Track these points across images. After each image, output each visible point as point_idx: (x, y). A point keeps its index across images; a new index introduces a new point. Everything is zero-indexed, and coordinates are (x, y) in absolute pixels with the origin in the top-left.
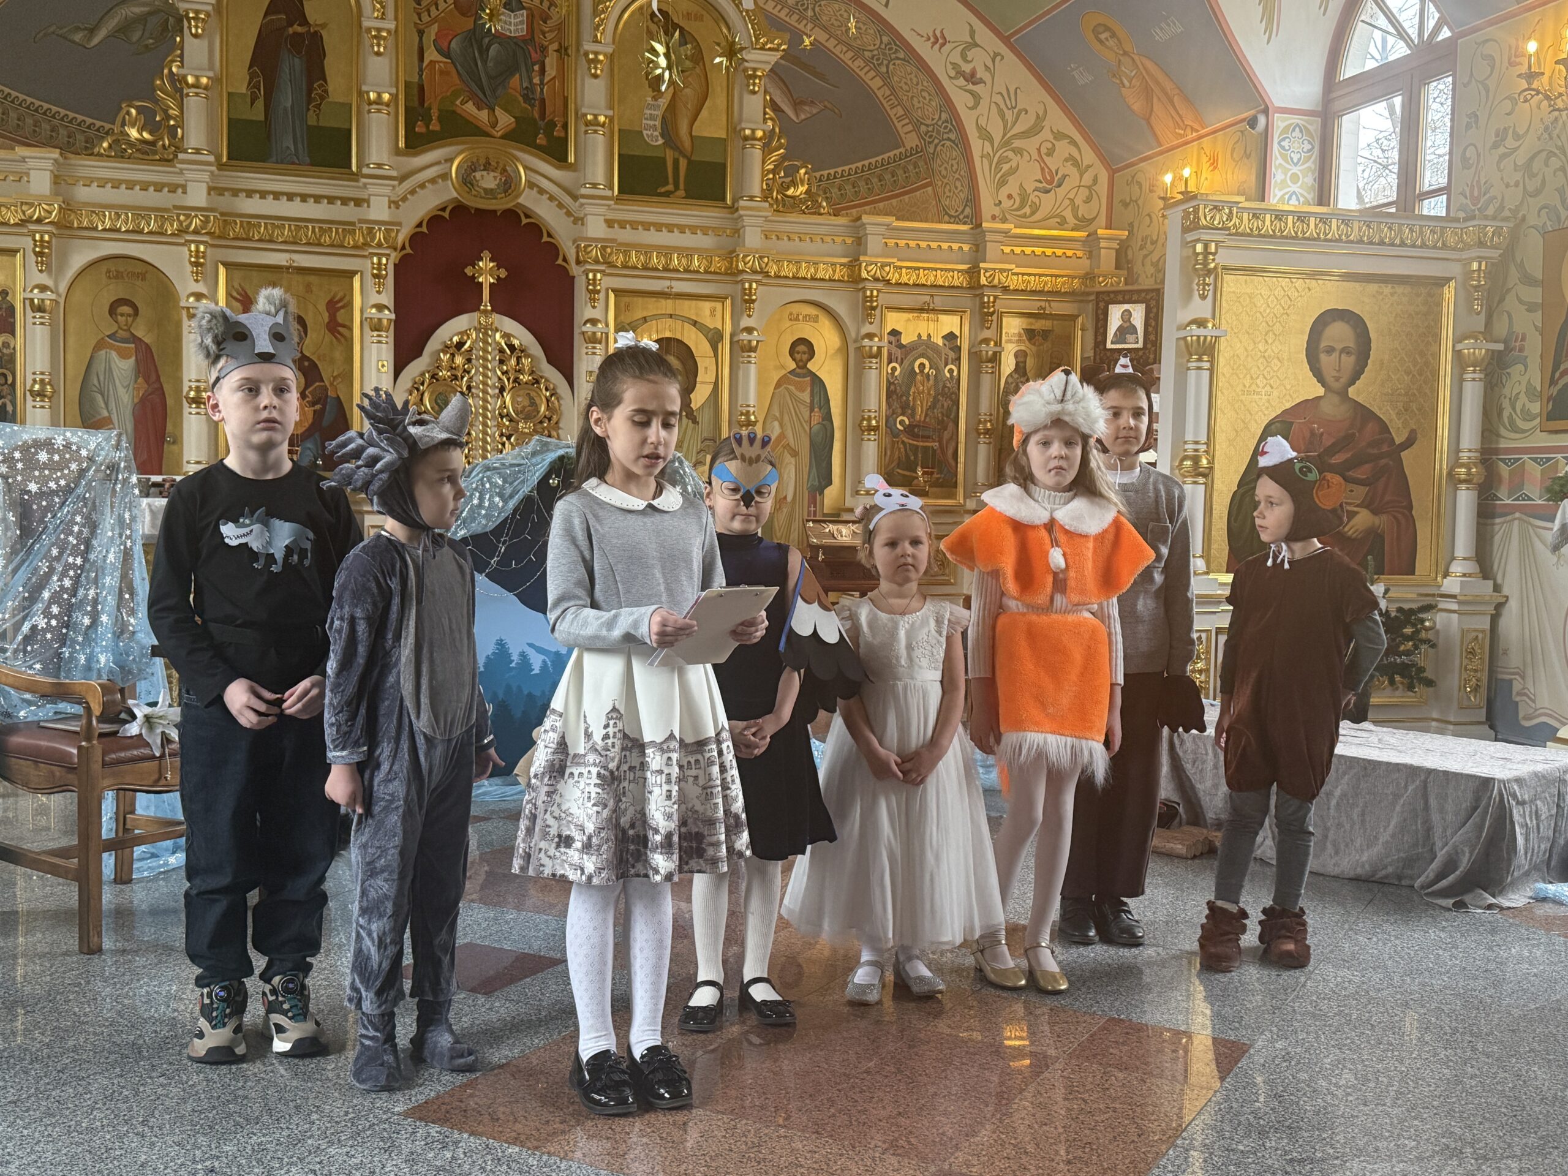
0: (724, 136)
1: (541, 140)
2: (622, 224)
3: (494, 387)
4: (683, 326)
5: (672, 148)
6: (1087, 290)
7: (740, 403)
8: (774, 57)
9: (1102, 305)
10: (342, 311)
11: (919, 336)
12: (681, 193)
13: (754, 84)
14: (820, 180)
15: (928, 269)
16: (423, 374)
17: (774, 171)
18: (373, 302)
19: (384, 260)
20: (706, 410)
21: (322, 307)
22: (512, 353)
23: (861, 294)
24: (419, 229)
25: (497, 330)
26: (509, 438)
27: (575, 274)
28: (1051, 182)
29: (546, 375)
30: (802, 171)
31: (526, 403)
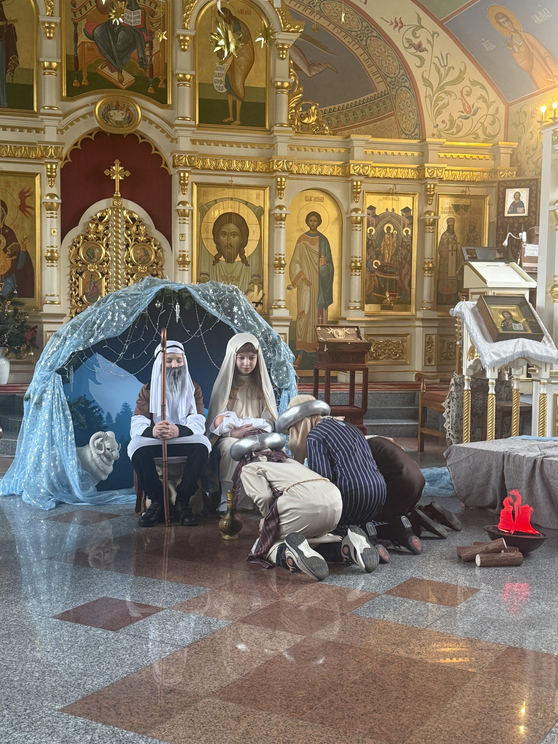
0: (264, 86)
1: (151, 90)
2: (201, 142)
3: (122, 244)
4: (239, 205)
5: (231, 94)
6: (492, 180)
7: (275, 253)
8: (295, 37)
9: (502, 189)
10: (29, 198)
11: (387, 209)
12: (238, 122)
13: (283, 54)
14: (325, 113)
15: (392, 168)
16: (79, 237)
17: (295, 108)
18: (47, 193)
19: (54, 167)
20: (254, 257)
21: (16, 196)
22: (134, 223)
23: (350, 183)
24: (76, 147)
25: (124, 209)
26: (132, 276)
27: (172, 174)
28: (469, 113)
29: (155, 236)
30: (313, 107)
31: (143, 254)
